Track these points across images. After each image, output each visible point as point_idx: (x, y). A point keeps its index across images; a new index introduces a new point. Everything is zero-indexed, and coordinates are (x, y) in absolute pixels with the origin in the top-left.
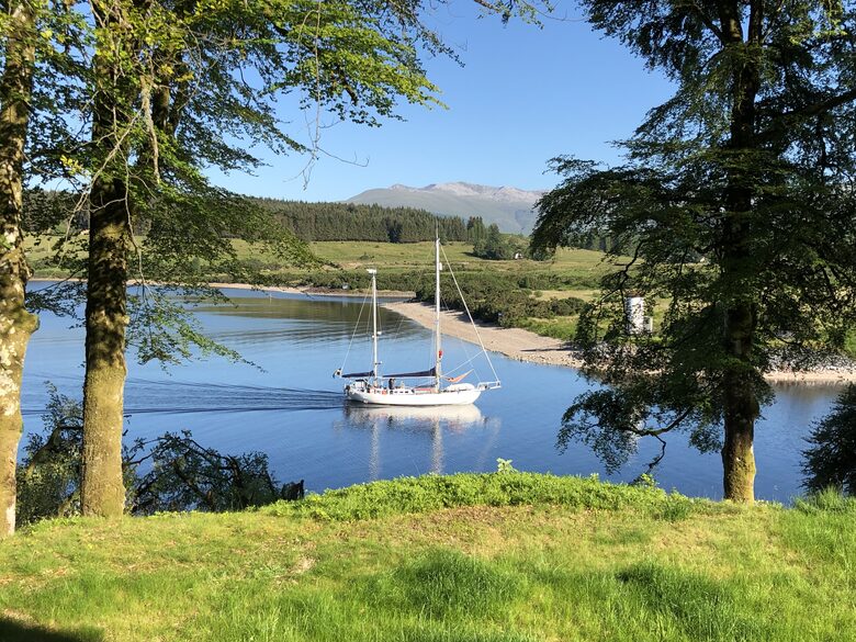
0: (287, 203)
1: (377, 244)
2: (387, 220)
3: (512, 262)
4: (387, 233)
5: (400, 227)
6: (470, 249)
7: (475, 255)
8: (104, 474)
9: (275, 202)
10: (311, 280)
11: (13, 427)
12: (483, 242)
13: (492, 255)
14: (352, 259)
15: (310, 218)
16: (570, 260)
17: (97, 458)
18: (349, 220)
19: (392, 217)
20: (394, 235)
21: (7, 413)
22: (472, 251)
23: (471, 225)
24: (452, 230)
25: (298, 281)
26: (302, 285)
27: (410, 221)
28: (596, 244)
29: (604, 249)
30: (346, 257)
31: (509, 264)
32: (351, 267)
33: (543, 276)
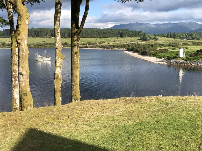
0: (97, 29)
1: (117, 38)
2: (120, 32)
3: (149, 41)
4: (119, 35)
5: (122, 33)
6: (139, 38)
7: (140, 39)
8: (76, 89)
9: (94, 29)
10: (103, 47)
11: (60, 80)
12: (142, 36)
13: (144, 39)
14: (112, 42)
15: (102, 33)
16: (163, 40)
17: (74, 86)
18: (111, 33)
19: (121, 31)
20: (121, 35)
21: (59, 77)
22: (139, 39)
23: (139, 33)
24: (134, 34)
25: (100, 47)
26: (101, 48)
27: (125, 32)
28: (169, 36)
29: (171, 37)
30: (110, 41)
31: (148, 41)
32: (111, 43)
33: (157, 44)
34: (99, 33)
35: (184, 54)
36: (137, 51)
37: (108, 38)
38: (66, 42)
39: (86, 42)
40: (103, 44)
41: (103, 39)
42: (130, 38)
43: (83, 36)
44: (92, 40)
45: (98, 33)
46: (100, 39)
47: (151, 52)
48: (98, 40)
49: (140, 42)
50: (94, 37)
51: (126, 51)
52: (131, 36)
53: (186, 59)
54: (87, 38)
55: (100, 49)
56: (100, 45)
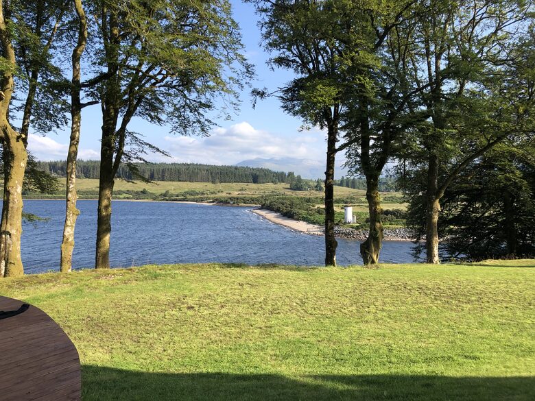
1: (247, 184)
2: (252, 173)
4: (252, 179)
5: (258, 176)
6: (288, 186)
7: (291, 189)
9: (203, 165)
10: (216, 200)
11: (71, 245)
12: (294, 183)
13: (297, 187)
14: (236, 191)
15: (218, 173)
18: (235, 174)
19: (255, 172)
20: (255, 179)
21: (69, 240)
23: (289, 175)
24: (280, 177)
25: (211, 200)
26: (213, 202)
27: (262, 174)
28: (345, 184)
29: (348, 186)
30: (233, 190)
31: (306, 192)
32: (235, 194)
33: (317, 198)
34: (213, 174)
35: (353, 217)
36: (277, 211)
37: (230, 184)
38: (144, 189)
39: (186, 190)
40: (219, 195)
41: (220, 186)
42: (271, 186)
43: (180, 179)
44: (198, 186)
45: (211, 174)
46: (213, 185)
47: (301, 211)
48: (210, 186)
49: (289, 193)
50: (203, 181)
51: (259, 209)
52: (272, 182)
53: (357, 226)
54: (188, 183)
55: (211, 204)
56: (212, 196)
